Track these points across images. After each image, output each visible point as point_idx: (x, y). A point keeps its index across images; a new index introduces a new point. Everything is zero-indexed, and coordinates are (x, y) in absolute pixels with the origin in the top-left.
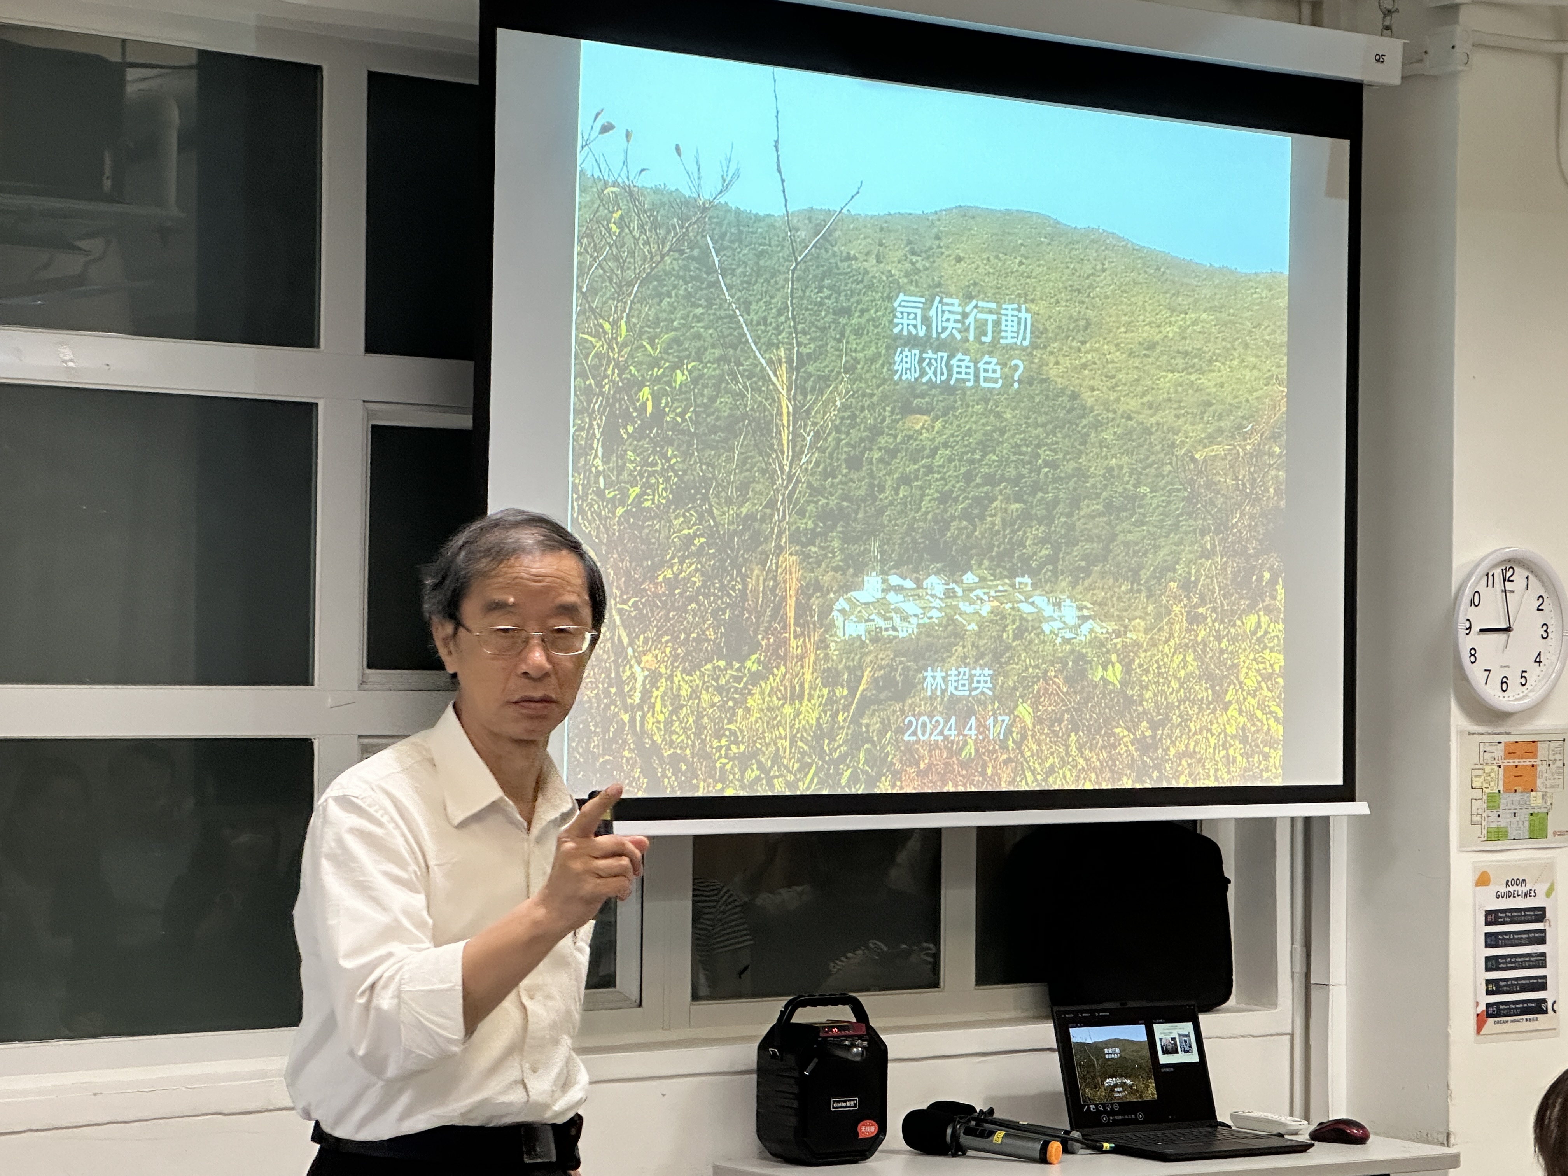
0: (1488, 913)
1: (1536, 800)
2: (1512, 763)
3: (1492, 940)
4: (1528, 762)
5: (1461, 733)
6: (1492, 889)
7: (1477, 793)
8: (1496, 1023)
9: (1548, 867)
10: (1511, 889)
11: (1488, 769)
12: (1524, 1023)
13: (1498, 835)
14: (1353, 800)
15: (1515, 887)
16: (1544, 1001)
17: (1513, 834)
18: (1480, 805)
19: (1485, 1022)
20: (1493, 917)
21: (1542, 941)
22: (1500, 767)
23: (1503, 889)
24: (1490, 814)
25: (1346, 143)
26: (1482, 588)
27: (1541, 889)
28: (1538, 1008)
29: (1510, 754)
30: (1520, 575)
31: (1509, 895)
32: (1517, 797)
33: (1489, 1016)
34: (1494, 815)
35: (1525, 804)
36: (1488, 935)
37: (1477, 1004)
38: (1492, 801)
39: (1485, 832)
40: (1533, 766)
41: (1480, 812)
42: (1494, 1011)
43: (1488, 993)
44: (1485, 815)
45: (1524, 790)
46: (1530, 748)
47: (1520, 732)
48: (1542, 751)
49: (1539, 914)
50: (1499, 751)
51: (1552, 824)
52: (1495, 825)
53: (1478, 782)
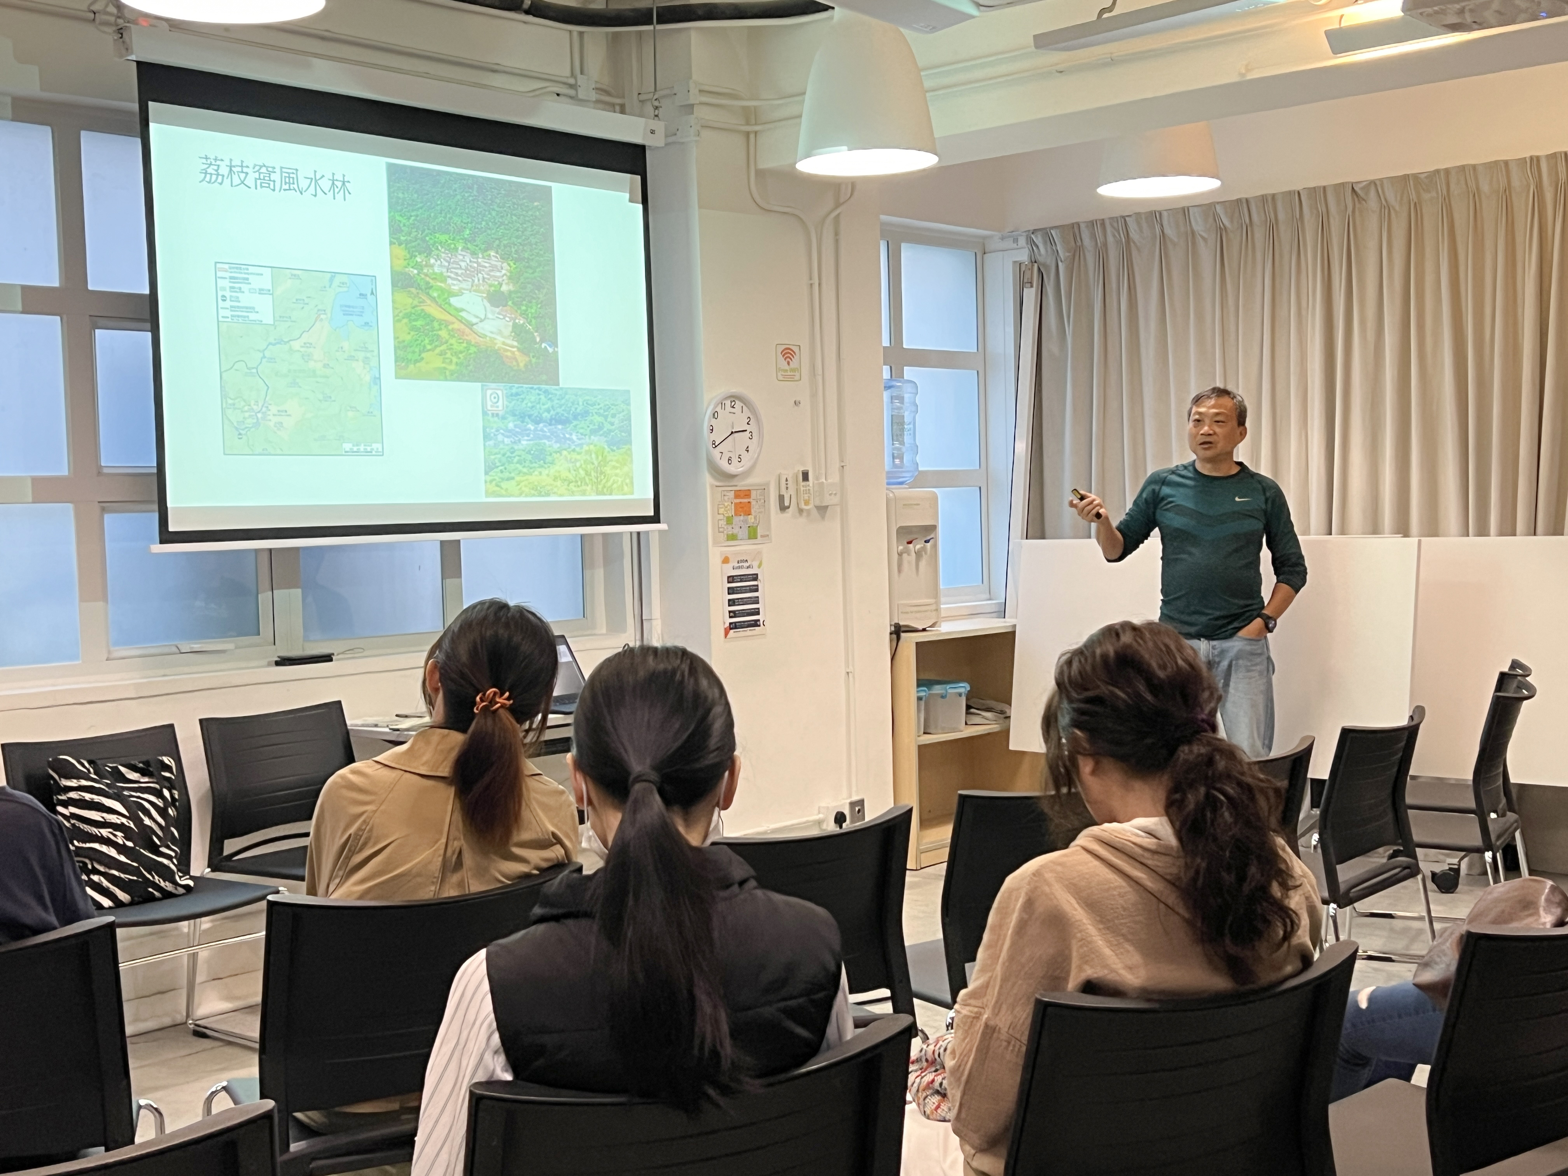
0: (729, 577)
1: (751, 519)
2: (738, 501)
3: (731, 591)
4: (746, 500)
5: (712, 486)
6: (729, 566)
7: (721, 517)
8: (734, 632)
9: (759, 553)
10: (740, 564)
11: (726, 504)
12: (748, 631)
13: (732, 537)
14: (659, 522)
15: (742, 564)
16: (759, 620)
17: (740, 537)
18: (723, 523)
19: (729, 632)
20: (731, 579)
21: (757, 590)
22: (732, 503)
23: (737, 565)
24: (728, 527)
25: (638, 178)
26: (718, 409)
27: (755, 564)
28: (756, 624)
29: (737, 496)
30: (738, 405)
31: (739, 568)
32: (742, 518)
33: (731, 629)
34: (730, 527)
35: (745, 521)
36: (729, 588)
37: (724, 623)
38: (729, 521)
39: (726, 536)
40: (749, 502)
41: (723, 526)
42: (734, 626)
43: (730, 617)
44: (726, 528)
45: (745, 515)
46: (747, 494)
47: (742, 484)
48: (753, 494)
49: (755, 577)
50: (732, 494)
51: (760, 532)
52: (731, 533)
53: (721, 511)
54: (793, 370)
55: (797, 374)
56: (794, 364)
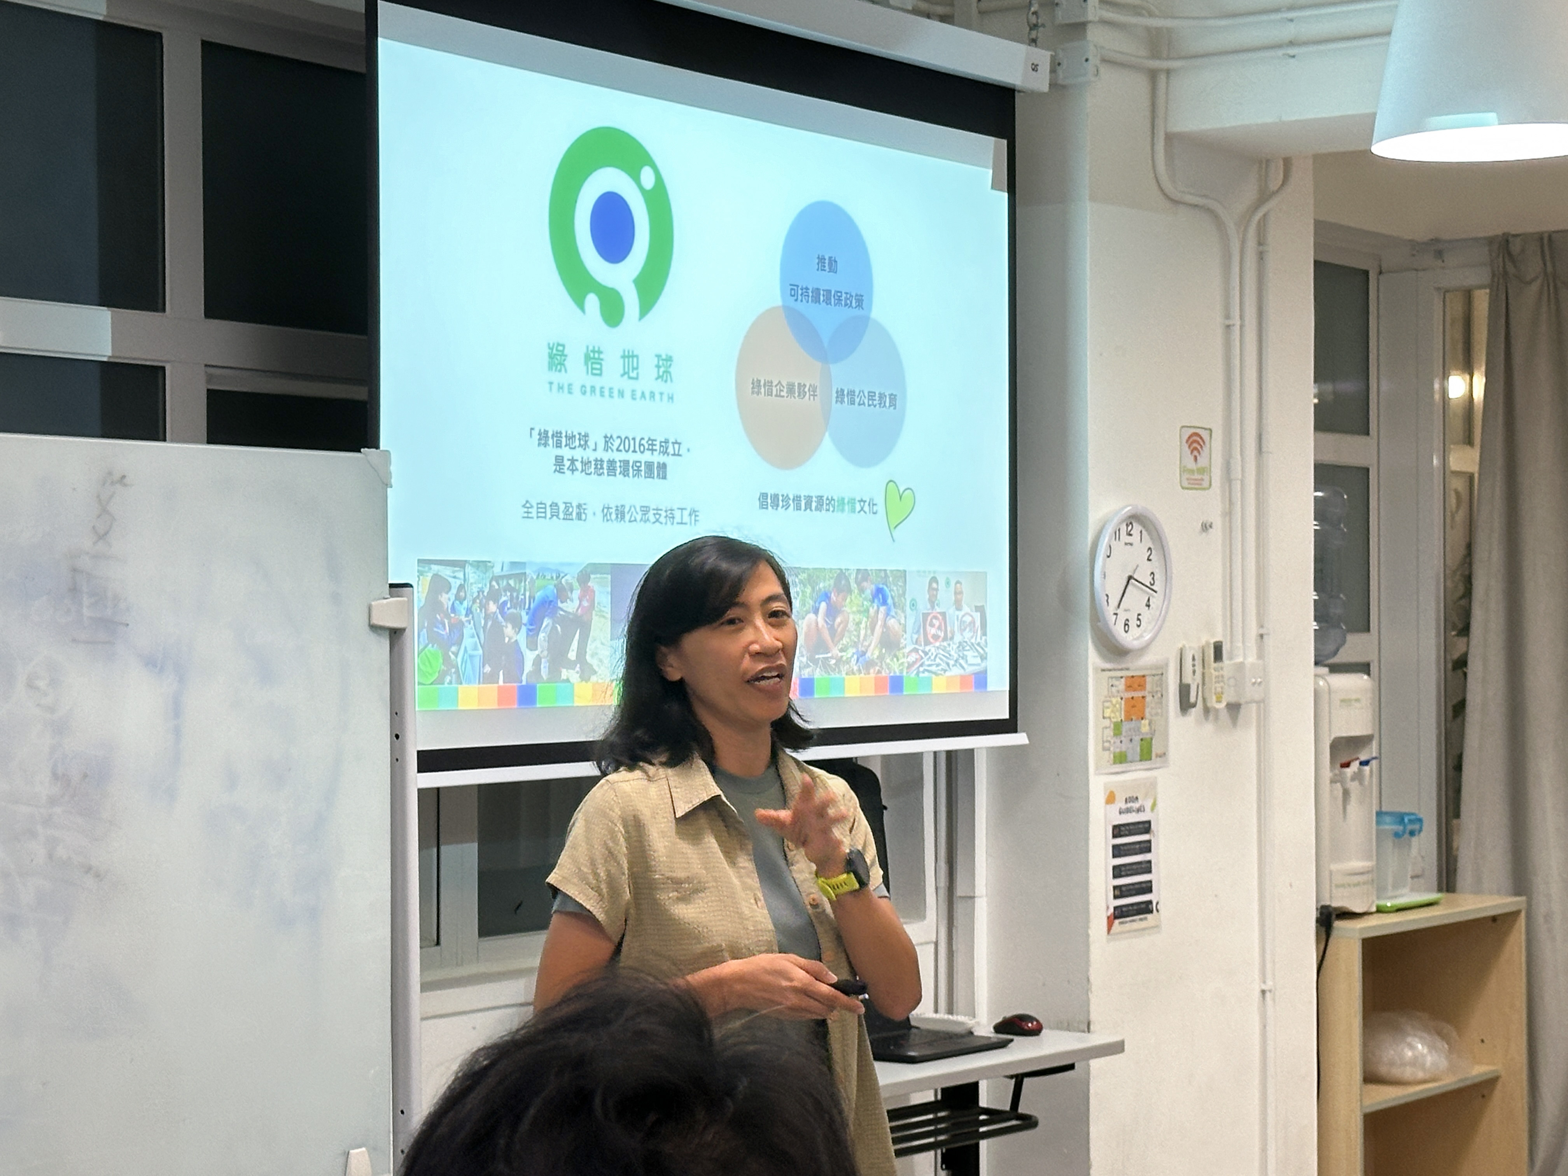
0: (1115, 827)
1: (1145, 727)
2: (1129, 695)
3: (1118, 851)
4: (1140, 694)
5: (1096, 669)
6: (1117, 807)
7: (1107, 723)
8: (1121, 923)
9: (1152, 785)
10: (1129, 805)
11: (1114, 700)
12: (1138, 923)
13: (1121, 758)
14: (1014, 730)
15: (1131, 804)
16: (1150, 902)
17: (1129, 757)
18: (1109, 733)
19: (1113, 923)
20: (1118, 831)
21: (1149, 850)
22: (1122, 699)
23: (1124, 806)
24: (1116, 740)
26: (1112, 538)
27: (1148, 805)
28: (1146, 909)
29: (1129, 687)
30: (1137, 528)
31: (1128, 811)
32: (1133, 724)
33: (1116, 917)
34: (1118, 740)
35: (1138, 730)
36: (1115, 847)
37: (1108, 908)
38: (1117, 728)
39: (1112, 756)
40: (1143, 697)
41: (1109, 739)
42: (1120, 913)
43: (1116, 897)
44: (1112, 741)
45: (1138, 719)
46: (1141, 682)
47: (1136, 667)
48: (1149, 683)
49: (1145, 827)
50: (1121, 685)
51: (1156, 749)
52: (1118, 750)
53: (1108, 713)
54: (1201, 471)
55: (1206, 477)
56: (1203, 461)
